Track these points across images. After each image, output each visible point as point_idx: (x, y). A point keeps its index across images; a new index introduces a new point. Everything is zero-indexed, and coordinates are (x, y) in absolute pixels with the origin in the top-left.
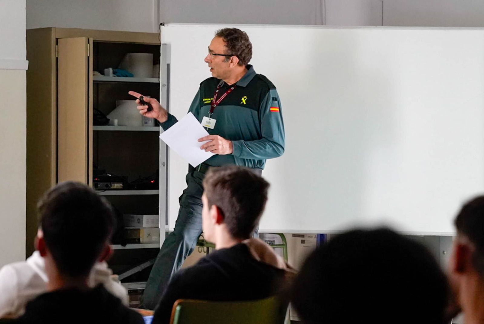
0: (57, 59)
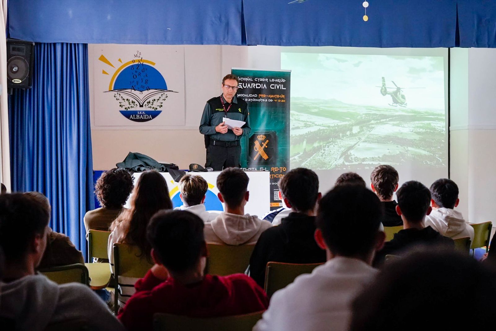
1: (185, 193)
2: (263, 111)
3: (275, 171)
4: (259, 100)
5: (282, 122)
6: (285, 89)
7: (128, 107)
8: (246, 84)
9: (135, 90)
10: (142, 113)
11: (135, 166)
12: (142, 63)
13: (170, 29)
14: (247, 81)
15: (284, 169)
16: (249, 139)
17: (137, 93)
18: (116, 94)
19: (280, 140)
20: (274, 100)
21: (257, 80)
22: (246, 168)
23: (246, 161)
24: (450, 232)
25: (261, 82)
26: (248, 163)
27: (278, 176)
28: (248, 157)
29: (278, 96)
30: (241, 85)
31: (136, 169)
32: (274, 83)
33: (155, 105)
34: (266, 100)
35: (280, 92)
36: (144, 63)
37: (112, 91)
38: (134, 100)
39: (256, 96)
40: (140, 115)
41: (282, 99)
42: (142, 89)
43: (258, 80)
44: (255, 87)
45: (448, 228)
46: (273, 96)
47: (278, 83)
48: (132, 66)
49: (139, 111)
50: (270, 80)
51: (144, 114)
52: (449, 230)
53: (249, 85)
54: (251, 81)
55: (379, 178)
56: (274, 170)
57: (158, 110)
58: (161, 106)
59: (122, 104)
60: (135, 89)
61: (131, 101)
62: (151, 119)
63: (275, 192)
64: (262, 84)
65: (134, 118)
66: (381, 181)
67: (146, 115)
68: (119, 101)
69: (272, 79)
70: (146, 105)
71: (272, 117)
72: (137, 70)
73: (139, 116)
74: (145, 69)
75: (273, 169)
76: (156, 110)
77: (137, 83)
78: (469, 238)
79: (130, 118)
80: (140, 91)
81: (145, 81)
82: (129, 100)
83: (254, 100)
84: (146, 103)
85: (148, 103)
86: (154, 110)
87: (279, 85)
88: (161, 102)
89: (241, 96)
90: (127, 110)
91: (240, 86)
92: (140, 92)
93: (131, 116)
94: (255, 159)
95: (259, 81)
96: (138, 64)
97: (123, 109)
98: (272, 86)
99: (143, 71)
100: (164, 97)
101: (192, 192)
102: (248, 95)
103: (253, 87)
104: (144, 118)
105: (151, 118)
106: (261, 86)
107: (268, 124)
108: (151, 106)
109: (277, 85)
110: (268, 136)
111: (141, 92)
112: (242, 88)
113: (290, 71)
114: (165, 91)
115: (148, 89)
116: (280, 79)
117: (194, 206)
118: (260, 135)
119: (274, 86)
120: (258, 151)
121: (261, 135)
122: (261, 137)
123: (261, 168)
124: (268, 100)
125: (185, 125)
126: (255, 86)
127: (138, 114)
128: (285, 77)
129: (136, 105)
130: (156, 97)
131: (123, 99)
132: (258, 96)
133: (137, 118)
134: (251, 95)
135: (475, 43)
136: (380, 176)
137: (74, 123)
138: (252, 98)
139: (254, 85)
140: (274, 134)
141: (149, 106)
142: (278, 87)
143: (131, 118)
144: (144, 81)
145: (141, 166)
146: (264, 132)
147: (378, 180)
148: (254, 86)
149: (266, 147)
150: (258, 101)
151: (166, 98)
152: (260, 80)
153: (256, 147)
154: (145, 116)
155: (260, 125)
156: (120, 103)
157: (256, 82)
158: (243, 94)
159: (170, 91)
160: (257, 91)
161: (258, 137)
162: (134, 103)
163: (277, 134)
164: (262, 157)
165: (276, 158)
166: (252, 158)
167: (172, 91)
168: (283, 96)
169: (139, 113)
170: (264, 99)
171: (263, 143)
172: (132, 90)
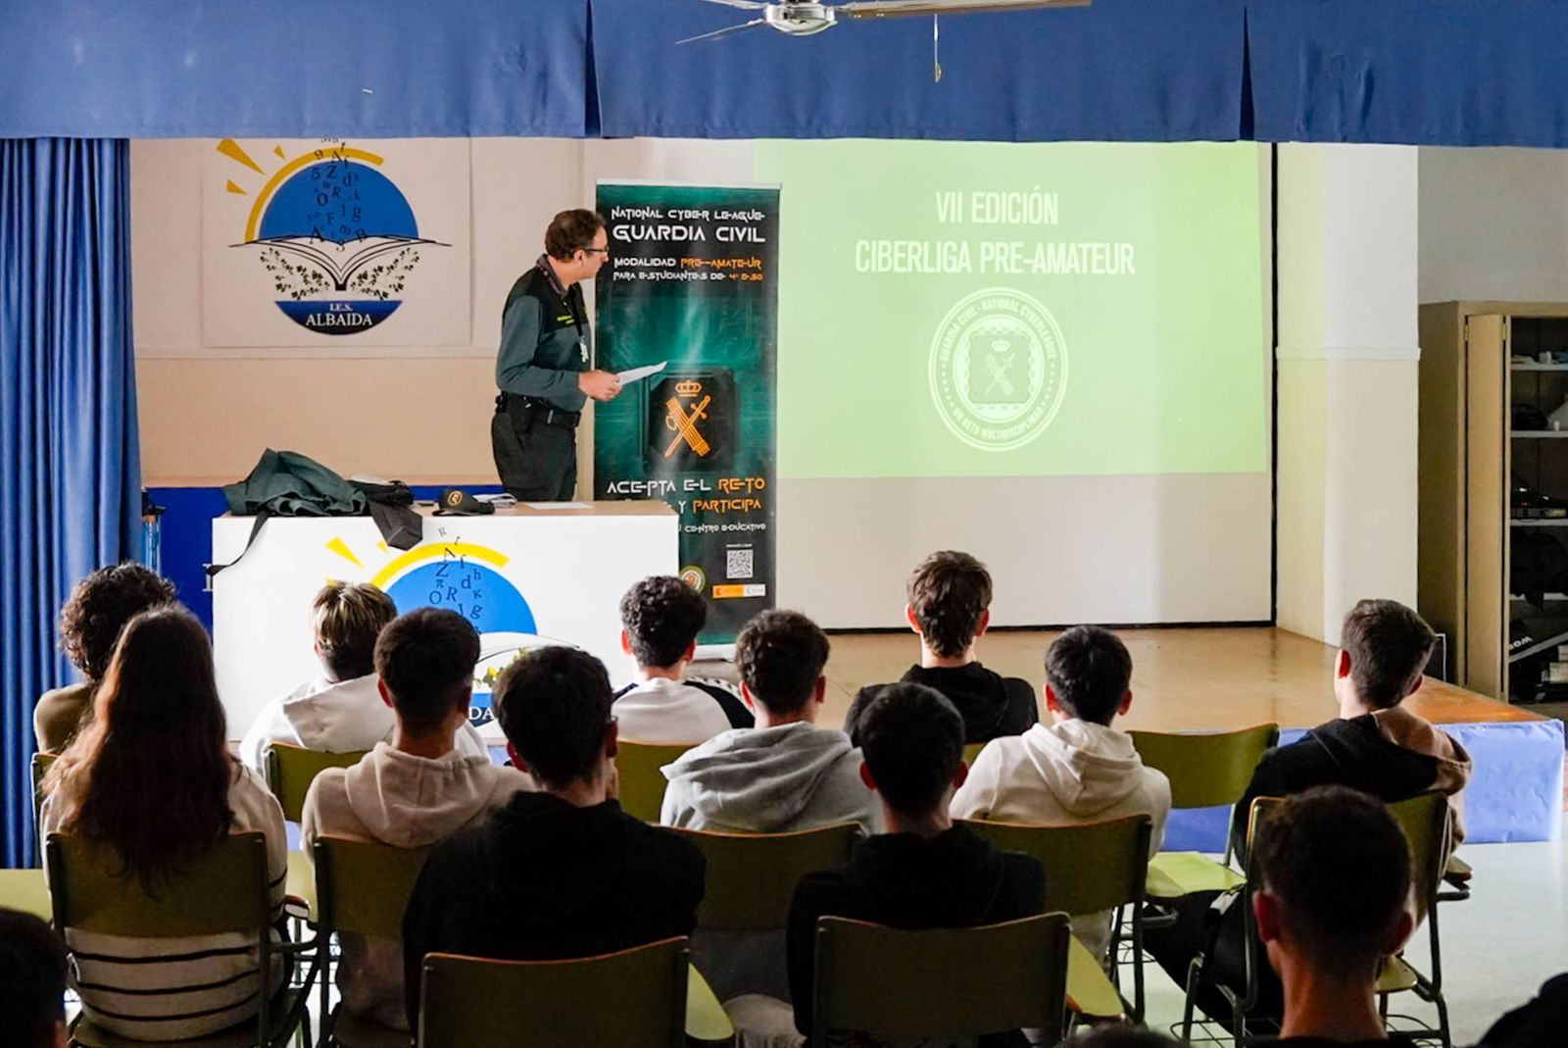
0: (1466, 343)
1: (325, 641)
2: (693, 308)
3: (732, 488)
4: (683, 276)
5: (754, 342)
6: (763, 240)
7: (302, 291)
8: (643, 228)
9: (322, 240)
10: (343, 307)
11: (275, 496)
12: (343, 158)
13: (370, 92)
14: (643, 218)
15: (760, 483)
16: (650, 392)
17: (329, 247)
18: (268, 251)
19: (746, 396)
20: (728, 276)
21: (674, 217)
22: (640, 483)
23: (639, 460)
24: (1087, 802)
25: (687, 223)
26: (645, 467)
27: (740, 504)
28: (646, 449)
29: (741, 263)
30: (625, 232)
31: (277, 504)
32: (730, 223)
33: (380, 283)
34: (704, 276)
35: (747, 249)
36: (350, 160)
37: (255, 242)
38: (320, 270)
39: (671, 262)
40: (337, 315)
41: (755, 270)
42: (343, 236)
43: (677, 214)
44: (670, 235)
45: (1080, 788)
46: (724, 261)
47: (740, 224)
48: (315, 168)
49: (335, 303)
50: (716, 213)
51: (350, 312)
52: (1086, 795)
53: (651, 230)
54: (656, 219)
55: (927, 585)
56: (728, 486)
57: (390, 298)
58: (401, 286)
59: (283, 282)
60: (323, 236)
61: (309, 273)
62: (370, 327)
63: (729, 552)
64: (691, 228)
65: (319, 324)
66: (932, 595)
67: (354, 315)
68: (274, 273)
69: (723, 213)
70: (354, 284)
71: (721, 327)
72: (329, 180)
73: (333, 316)
74: (353, 177)
75: (725, 485)
76: (385, 299)
77: (329, 218)
78: (1147, 818)
79: (307, 324)
80: (338, 243)
81: (352, 213)
82: (305, 270)
83: (667, 275)
84: (354, 278)
85: (360, 277)
86: (377, 298)
87: (744, 230)
88: (400, 275)
89: (627, 264)
90: (299, 298)
91: (623, 235)
92: (337, 246)
93: (311, 316)
94: (668, 453)
95: (681, 219)
96: (333, 162)
97: (287, 297)
98: (723, 234)
99: (347, 182)
100: (408, 260)
101: (347, 641)
102: (648, 262)
103: (662, 235)
104: (349, 323)
105: (370, 323)
106: (688, 233)
107: (710, 348)
108: (370, 286)
109: (737, 229)
110: (708, 384)
111: (341, 245)
112: (629, 240)
113: (778, 188)
114: (413, 241)
115: (362, 236)
116: (747, 211)
117: (350, 681)
118: (684, 381)
119: (729, 232)
120: (678, 431)
121: (688, 381)
122: (686, 389)
123: (686, 481)
124: (709, 276)
125: (471, 344)
126: (668, 232)
127: (332, 312)
128: (765, 205)
129: (326, 283)
130: (385, 260)
131: (288, 267)
132: (679, 262)
133: (328, 324)
134: (657, 262)
135: (1302, 127)
136: (929, 582)
137: (85, 375)
138: (661, 269)
139: (666, 230)
140: (729, 376)
141: (364, 286)
142: (741, 237)
143: (311, 323)
144: (350, 213)
145: (292, 496)
146: (697, 371)
147: (923, 594)
148: (665, 234)
149: (704, 416)
150: (679, 279)
151: (413, 263)
152: (683, 215)
153: (672, 417)
154: (351, 317)
155: (685, 348)
156: (277, 278)
157: (671, 223)
158: (632, 259)
159: (427, 241)
160: (677, 250)
161: (679, 388)
162: (320, 277)
163: (736, 379)
164: (691, 449)
165: (732, 450)
166: (661, 451)
167: (434, 242)
168: (757, 263)
169: (335, 307)
170: (695, 275)
171: (693, 406)
172: (314, 240)
